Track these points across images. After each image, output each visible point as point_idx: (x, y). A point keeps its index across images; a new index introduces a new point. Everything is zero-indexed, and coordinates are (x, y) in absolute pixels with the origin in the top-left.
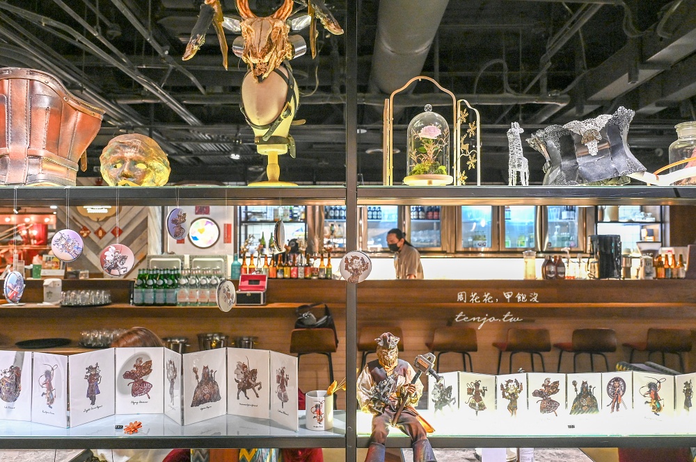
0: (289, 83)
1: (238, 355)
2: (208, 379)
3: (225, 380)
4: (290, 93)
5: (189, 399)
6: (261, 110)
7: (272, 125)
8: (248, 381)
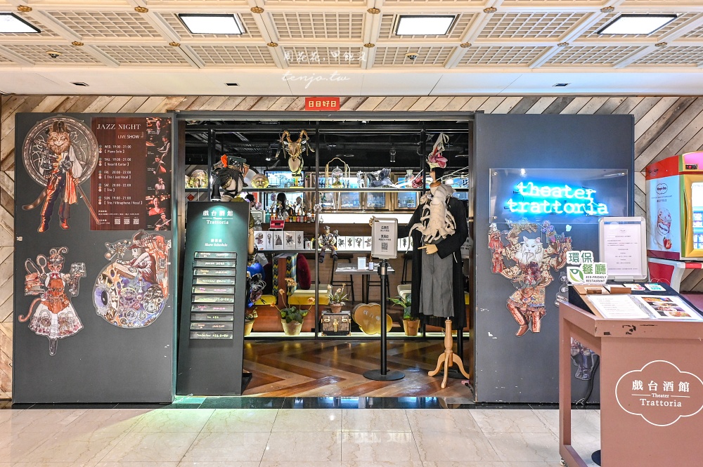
0: (301, 160)
1: (287, 233)
2: (279, 239)
3: (284, 240)
4: (301, 163)
5: (275, 243)
6: (294, 168)
7: (297, 172)
8: (290, 239)
